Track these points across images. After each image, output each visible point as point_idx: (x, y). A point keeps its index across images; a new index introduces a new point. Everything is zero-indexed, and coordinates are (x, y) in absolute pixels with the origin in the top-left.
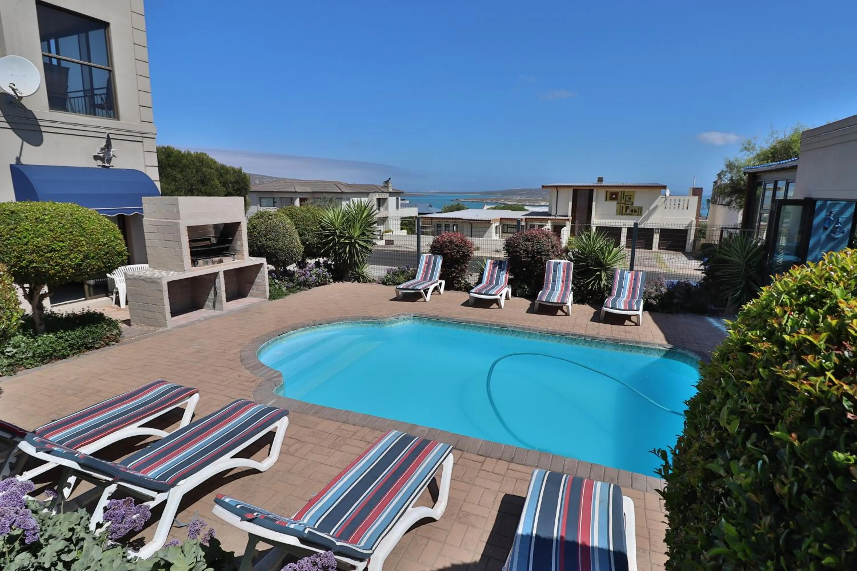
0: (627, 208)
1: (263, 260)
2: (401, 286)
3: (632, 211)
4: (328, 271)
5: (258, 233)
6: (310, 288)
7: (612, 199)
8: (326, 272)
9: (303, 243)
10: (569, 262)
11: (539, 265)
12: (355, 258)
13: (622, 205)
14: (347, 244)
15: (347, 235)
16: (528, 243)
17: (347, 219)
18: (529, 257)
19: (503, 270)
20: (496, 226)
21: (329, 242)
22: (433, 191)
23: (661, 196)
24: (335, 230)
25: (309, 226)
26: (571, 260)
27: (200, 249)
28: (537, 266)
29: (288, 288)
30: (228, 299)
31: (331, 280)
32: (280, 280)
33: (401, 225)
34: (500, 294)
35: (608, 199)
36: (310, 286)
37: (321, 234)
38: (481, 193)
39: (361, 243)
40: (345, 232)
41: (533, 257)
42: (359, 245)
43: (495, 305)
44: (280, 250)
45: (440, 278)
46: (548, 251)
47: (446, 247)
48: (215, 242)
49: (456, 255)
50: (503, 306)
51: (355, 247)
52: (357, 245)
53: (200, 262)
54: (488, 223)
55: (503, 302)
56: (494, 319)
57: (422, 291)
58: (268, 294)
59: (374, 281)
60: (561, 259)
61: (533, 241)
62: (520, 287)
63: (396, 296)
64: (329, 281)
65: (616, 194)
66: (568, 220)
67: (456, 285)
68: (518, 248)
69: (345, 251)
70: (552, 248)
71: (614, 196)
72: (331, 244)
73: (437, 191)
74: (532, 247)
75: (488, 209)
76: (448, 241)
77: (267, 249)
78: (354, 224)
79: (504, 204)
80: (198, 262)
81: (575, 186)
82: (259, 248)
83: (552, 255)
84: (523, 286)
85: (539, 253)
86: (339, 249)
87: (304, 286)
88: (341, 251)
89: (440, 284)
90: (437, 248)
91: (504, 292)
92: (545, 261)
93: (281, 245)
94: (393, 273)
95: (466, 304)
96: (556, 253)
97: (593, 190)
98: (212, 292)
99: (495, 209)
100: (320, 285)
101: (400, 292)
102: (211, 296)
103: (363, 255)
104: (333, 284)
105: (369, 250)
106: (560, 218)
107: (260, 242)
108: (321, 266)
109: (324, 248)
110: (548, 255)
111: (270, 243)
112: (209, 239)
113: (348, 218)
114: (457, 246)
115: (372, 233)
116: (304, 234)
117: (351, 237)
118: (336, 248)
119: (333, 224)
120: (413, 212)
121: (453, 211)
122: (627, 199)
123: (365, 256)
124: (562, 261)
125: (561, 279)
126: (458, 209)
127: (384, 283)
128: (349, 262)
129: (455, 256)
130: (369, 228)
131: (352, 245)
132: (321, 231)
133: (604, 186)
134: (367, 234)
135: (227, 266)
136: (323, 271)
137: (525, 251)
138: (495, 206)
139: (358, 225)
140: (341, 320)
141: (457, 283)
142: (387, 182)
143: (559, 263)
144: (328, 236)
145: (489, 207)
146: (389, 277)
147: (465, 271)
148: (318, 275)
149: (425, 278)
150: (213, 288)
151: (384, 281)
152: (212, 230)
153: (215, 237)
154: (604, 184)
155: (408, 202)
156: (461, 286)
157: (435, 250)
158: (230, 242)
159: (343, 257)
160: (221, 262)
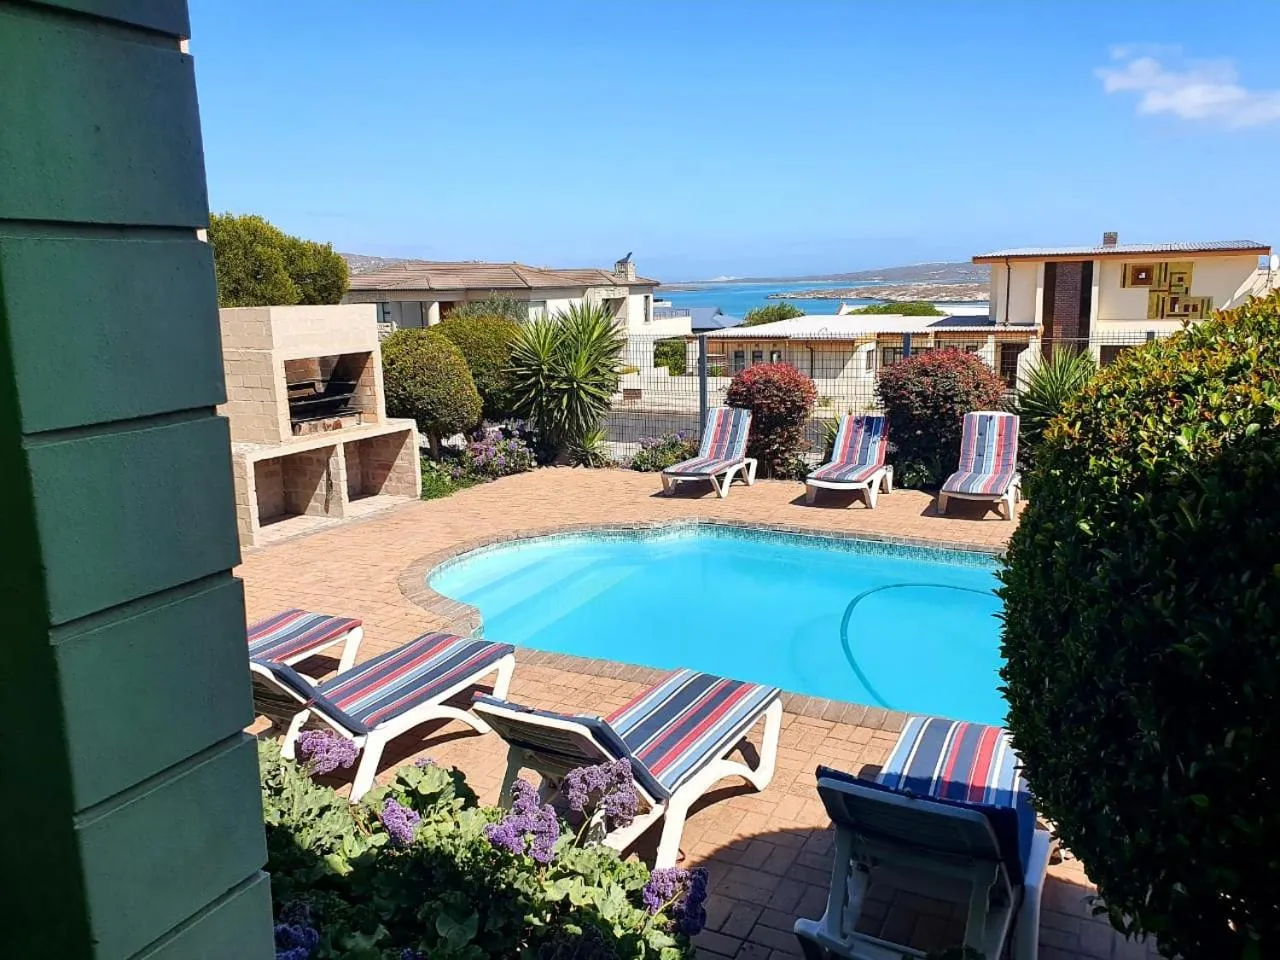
0: (1174, 301)
1: (410, 424)
2: (671, 469)
3: (1186, 308)
4: (526, 446)
5: (400, 373)
6: (494, 479)
7: (1137, 282)
8: (523, 446)
9: (481, 391)
10: (1011, 415)
11: (949, 423)
12: (578, 420)
13: (1161, 294)
14: (565, 391)
15: (564, 374)
16: (925, 379)
17: (562, 343)
18: (928, 408)
19: (876, 433)
20: (869, 352)
21: (527, 390)
22: (724, 278)
23: (1257, 272)
24: (539, 365)
25: (489, 357)
26: (1017, 412)
27: (303, 403)
28: (945, 426)
29: (453, 478)
30: (352, 498)
31: (534, 464)
32: (438, 462)
33: (656, 356)
34: (869, 480)
35: (1129, 281)
36: (495, 475)
37: (514, 373)
38: (836, 277)
39: (592, 390)
40: (558, 368)
41: (936, 408)
42: (586, 392)
43: (858, 504)
44: (440, 403)
45: (747, 455)
46: (968, 394)
47: (759, 392)
48: (322, 390)
49: (778, 408)
50: (873, 504)
51: (579, 398)
52: (582, 393)
53: (305, 426)
54: (847, 345)
55: (874, 494)
56: (854, 527)
57: (713, 477)
58: (419, 488)
59: (616, 464)
60: (996, 410)
61: (937, 375)
62: (910, 468)
63: (662, 489)
64: (530, 466)
65: (1148, 270)
66: (1035, 332)
67: (778, 468)
68: (905, 389)
69: (559, 406)
70: (977, 387)
71: (1143, 275)
72: (533, 393)
73: (732, 278)
74: (934, 387)
75: (849, 313)
76: (761, 381)
77: (417, 403)
78: (577, 352)
79: (887, 301)
80: (300, 426)
81: (1049, 255)
82: (401, 401)
83: (975, 403)
84: (916, 466)
85: (947, 399)
86: (548, 402)
87: (483, 473)
88: (552, 406)
89: (748, 466)
90: (741, 394)
91: (877, 478)
92: (962, 414)
93: (442, 393)
94: (653, 448)
95: (801, 501)
96: (984, 397)
97: (1092, 262)
98: (323, 482)
99: (866, 312)
100: (514, 472)
101: (671, 480)
102: (321, 490)
103: (594, 413)
104: (537, 471)
105: (605, 403)
106: (1016, 328)
107: (404, 389)
108: (514, 436)
109: (519, 400)
110: (967, 403)
111: (420, 391)
112: (312, 385)
113: (564, 342)
114: (779, 389)
115: (610, 370)
116: (481, 374)
117: (570, 380)
118: (542, 400)
119: (536, 354)
120: (681, 326)
121: (770, 321)
122: (1175, 280)
123: (598, 414)
124: (997, 415)
125: (994, 451)
126: (782, 318)
127: (637, 468)
128: (567, 426)
129: (775, 411)
130: (603, 360)
131: (573, 394)
132: (512, 367)
133: (1118, 253)
134: (602, 371)
135: (350, 434)
136: (517, 444)
137: (918, 394)
138: (865, 307)
139: (584, 355)
140: (564, 530)
141: (782, 465)
142: (623, 262)
143: (991, 418)
144: (528, 377)
145: (852, 309)
146: (645, 454)
147: (797, 440)
148: (509, 453)
149: (716, 455)
150: (325, 474)
151: (635, 462)
152: (317, 367)
153: (322, 381)
154: (1118, 248)
155: (668, 304)
156: (788, 471)
157: (734, 399)
158: (351, 389)
159: (556, 417)
160: (338, 426)
